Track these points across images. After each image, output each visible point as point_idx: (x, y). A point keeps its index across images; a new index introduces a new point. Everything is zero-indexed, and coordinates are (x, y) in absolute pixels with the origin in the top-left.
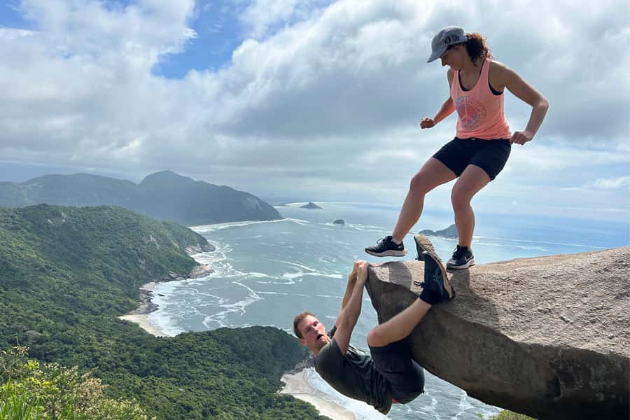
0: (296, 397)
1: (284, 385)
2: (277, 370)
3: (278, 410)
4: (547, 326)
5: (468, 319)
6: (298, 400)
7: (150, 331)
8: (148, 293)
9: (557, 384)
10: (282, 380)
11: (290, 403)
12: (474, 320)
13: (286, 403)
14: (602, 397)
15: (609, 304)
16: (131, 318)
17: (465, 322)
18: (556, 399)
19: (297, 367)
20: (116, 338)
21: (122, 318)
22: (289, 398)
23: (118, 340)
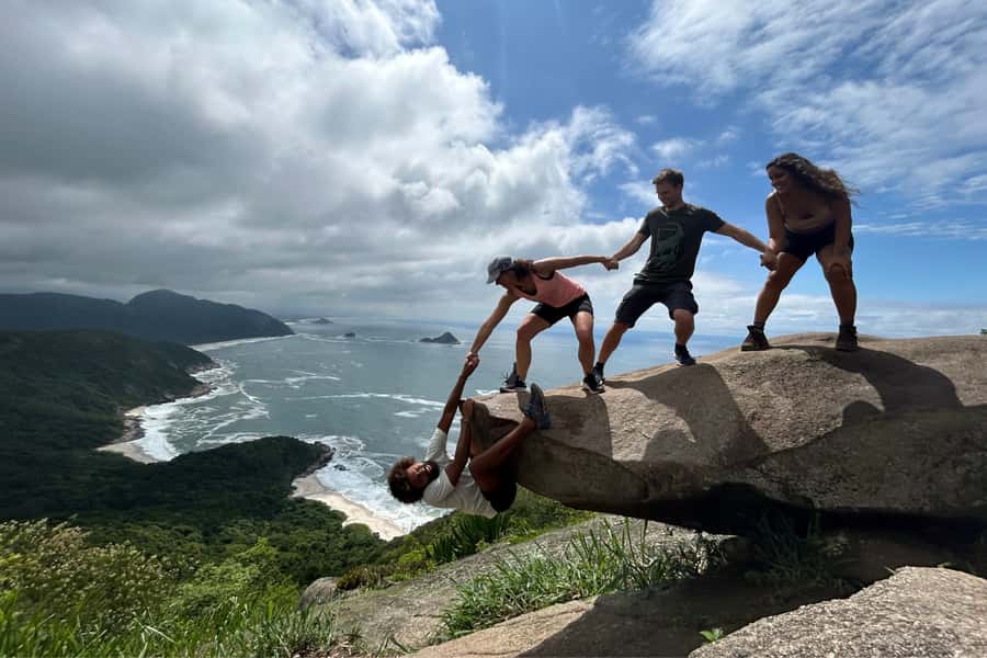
0: (308, 498)
1: (295, 488)
2: (288, 476)
3: (290, 514)
4: (635, 444)
5: (573, 445)
6: (309, 501)
7: (137, 458)
8: (137, 420)
9: (646, 489)
10: (294, 484)
11: (301, 505)
12: (580, 445)
13: (297, 505)
14: (680, 495)
15: (672, 421)
16: (114, 448)
17: (571, 448)
18: (645, 501)
19: (309, 469)
20: (92, 472)
21: (100, 449)
22: (301, 500)
23: (93, 475)
